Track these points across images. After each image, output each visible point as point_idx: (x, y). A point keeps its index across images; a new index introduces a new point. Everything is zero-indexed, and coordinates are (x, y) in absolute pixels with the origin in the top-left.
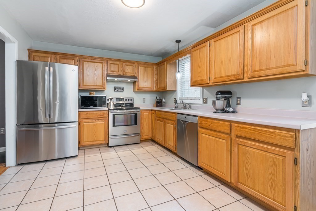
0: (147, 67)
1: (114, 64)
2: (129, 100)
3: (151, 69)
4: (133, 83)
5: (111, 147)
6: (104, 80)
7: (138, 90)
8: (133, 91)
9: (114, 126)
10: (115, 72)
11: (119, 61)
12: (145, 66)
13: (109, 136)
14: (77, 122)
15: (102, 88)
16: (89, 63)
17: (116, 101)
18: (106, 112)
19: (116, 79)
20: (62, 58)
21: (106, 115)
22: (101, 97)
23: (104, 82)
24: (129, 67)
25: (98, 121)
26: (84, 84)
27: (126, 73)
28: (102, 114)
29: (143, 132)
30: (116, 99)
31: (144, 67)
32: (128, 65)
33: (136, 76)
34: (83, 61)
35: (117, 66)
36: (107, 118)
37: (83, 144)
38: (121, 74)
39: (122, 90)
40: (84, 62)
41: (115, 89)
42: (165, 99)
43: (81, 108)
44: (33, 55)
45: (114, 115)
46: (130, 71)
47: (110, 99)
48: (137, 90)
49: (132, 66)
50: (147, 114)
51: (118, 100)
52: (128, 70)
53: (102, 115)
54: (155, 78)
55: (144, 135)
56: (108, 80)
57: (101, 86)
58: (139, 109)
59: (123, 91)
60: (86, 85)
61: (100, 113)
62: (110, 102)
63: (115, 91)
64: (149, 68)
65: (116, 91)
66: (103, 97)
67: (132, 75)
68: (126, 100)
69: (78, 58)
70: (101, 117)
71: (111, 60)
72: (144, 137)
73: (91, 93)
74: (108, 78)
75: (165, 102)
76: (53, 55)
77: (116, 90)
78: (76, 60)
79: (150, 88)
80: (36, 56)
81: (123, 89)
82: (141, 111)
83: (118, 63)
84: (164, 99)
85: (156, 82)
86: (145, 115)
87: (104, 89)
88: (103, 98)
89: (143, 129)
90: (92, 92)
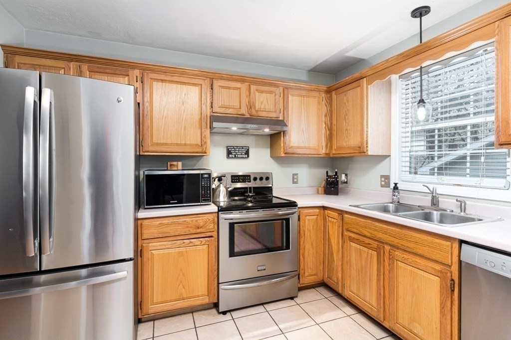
0: (308, 96)
1: (229, 88)
2: (261, 179)
3: (316, 100)
4: (269, 136)
5: (224, 313)
6: (203, 130)
7: (286, 153)
8: (272, 156)
9: (232, 254)
10: (231, 110)
11: (242, 79)
12: (304, 93)
13: (218, 283)
14: (131, 260)
15: (200, 150)
16: (167, 84)
17: (232, 182)
18: (211, 217)
19: (234, 128)
20: (97, 72)
21: (211, 226)
22: (198, 174)
23: (203, 135)
24: (264, 95)
25: (191, 242)
26: (155, 141)
27: (257, 111)
28: (201, 224)
29: (304, 264)
30: (232, 176)
31: (301, 96)
32: (262, 92)
33: (281, 118)
34: (151, 79)
35: (236, 92)
36: (215, 234)
37: (150, 311)
38: (247, 114)
39: (245, 154)
40: (155, 83)
41: (229, 153)
42: (346, 175)
43: (146, 207)
44: (18, 63)
45: (232, 226)
46: (267, 107)
47: (217, 179)
48: (283, 155)
49: (271, 92)
50: (315, 217)
51: (235, 178)
52: (262, 103)
53: (201, 227)
54: (325, 123)
55: (306, 274)
56: (214, 131)
57: (197, 145)
58: (292, 204)
59: (248, 156)
60: (158, 144)
61: (196, 221)
62: (219, 186)
63: (228, 157)
64: (311, 99)
65: (232, 158)
66: (202, 174)
67: (273, 115)
68: (255, 179)
69: (137, 72)
70: (199, 231)
71: (222, 77)
72: (307, 280)
73: (171, 165)
74: (215, 124)
75: (346, 183)
76: (71, 64)
77: (231, 154)
78: (133, 77)
79: (314, 149)
80: (25, 64)
81: (247, 153)
82: (299, 210)
83: (238, 85)
84: (343, 176)
85: (328, 132)
86: (309, 220)
87: (205, 153)
88: (203, 178)
89: (304, 257)
90: (175, 163)
